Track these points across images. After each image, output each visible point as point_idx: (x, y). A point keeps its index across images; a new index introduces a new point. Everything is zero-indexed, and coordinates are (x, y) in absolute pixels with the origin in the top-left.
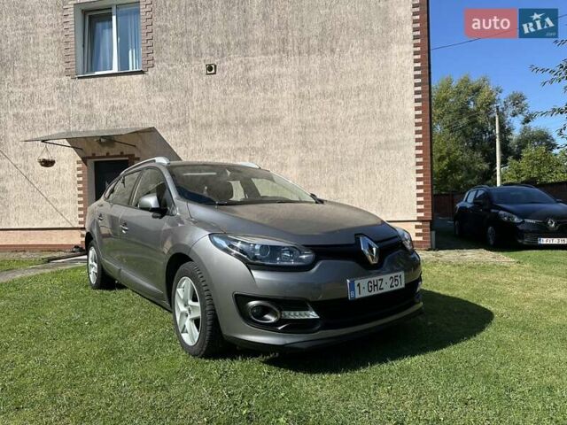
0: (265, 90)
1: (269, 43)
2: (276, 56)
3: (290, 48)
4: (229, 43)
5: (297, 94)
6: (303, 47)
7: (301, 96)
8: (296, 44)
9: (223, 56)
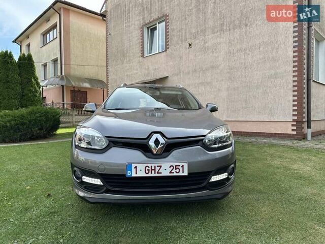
0: (213, 52)
1: (215, 27)
2: (218, 33)
3: (225, 28)
4: (198, 31)
5: (228, 52)
6: (231, 26)
8: (228, 25)
9: (195, 38)
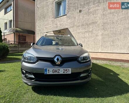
5: (102, 14)
7: (104, 15)
9: (83, 7)
